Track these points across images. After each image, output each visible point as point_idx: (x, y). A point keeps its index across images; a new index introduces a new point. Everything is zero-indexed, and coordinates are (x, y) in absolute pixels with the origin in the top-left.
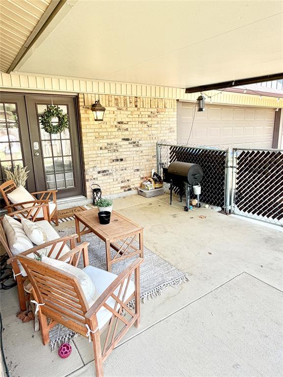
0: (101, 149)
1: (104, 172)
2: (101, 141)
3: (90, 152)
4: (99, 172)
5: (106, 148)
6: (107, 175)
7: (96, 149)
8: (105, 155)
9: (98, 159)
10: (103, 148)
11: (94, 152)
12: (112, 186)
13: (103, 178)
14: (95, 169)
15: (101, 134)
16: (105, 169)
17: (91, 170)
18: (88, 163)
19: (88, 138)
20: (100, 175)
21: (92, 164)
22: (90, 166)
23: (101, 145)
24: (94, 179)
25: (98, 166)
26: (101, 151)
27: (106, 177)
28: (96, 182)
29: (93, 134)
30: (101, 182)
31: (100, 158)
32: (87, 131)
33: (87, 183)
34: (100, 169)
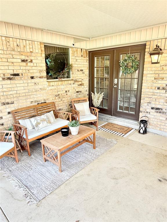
0: (159, 88)
1: (157, 109)
2: (160, 82)
3: (148, 90)
4: (152, 108)
5: (163, 89)
6: (160, 112)
7: (154, 88)
8: (162, 94)
9: (154, 97)
10: (161, 88)
11: (151, 91)
12: (164, 124)
13: (155, 114)
14: (149, 104)
15: (160, 75)
16: (158, 107)
17: (146, 104)
18: (144, 99)
19: (148, 78)
20: (154, 110)
21: (147, 100)
22: (145, 101)
23: (159, 86)
24: (147, 112)
25: (153, 103)
26: (158, 91)
27: (159, 114)
28: (148, 115)
29: (153, 75)
30: (153, 117)
31: (156, 97)
32: (148, 72)
33: (140, 113)
34: (153, 106)
